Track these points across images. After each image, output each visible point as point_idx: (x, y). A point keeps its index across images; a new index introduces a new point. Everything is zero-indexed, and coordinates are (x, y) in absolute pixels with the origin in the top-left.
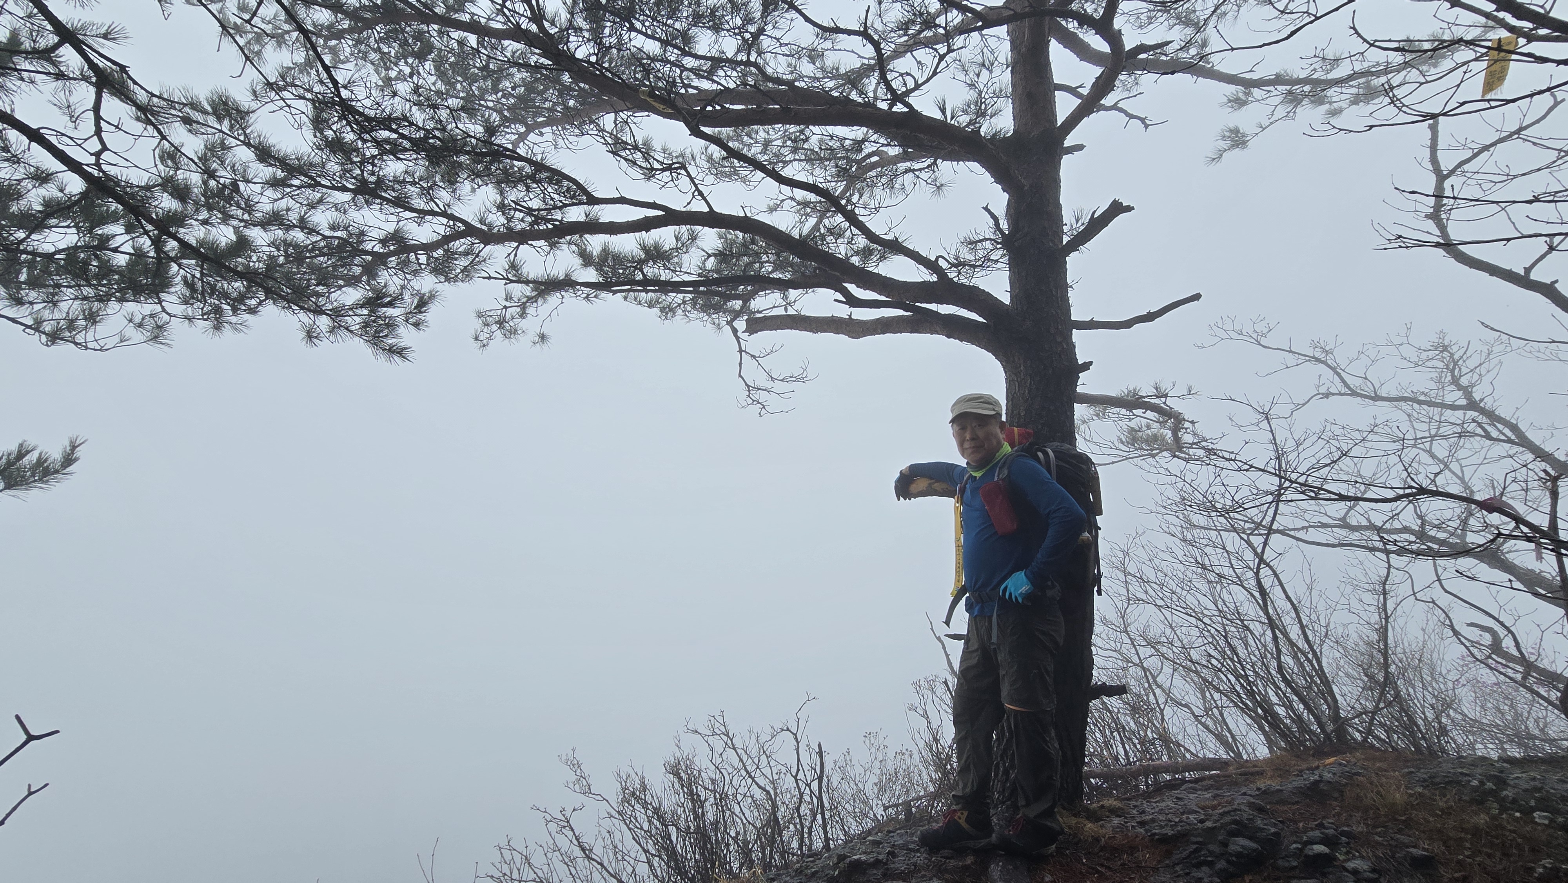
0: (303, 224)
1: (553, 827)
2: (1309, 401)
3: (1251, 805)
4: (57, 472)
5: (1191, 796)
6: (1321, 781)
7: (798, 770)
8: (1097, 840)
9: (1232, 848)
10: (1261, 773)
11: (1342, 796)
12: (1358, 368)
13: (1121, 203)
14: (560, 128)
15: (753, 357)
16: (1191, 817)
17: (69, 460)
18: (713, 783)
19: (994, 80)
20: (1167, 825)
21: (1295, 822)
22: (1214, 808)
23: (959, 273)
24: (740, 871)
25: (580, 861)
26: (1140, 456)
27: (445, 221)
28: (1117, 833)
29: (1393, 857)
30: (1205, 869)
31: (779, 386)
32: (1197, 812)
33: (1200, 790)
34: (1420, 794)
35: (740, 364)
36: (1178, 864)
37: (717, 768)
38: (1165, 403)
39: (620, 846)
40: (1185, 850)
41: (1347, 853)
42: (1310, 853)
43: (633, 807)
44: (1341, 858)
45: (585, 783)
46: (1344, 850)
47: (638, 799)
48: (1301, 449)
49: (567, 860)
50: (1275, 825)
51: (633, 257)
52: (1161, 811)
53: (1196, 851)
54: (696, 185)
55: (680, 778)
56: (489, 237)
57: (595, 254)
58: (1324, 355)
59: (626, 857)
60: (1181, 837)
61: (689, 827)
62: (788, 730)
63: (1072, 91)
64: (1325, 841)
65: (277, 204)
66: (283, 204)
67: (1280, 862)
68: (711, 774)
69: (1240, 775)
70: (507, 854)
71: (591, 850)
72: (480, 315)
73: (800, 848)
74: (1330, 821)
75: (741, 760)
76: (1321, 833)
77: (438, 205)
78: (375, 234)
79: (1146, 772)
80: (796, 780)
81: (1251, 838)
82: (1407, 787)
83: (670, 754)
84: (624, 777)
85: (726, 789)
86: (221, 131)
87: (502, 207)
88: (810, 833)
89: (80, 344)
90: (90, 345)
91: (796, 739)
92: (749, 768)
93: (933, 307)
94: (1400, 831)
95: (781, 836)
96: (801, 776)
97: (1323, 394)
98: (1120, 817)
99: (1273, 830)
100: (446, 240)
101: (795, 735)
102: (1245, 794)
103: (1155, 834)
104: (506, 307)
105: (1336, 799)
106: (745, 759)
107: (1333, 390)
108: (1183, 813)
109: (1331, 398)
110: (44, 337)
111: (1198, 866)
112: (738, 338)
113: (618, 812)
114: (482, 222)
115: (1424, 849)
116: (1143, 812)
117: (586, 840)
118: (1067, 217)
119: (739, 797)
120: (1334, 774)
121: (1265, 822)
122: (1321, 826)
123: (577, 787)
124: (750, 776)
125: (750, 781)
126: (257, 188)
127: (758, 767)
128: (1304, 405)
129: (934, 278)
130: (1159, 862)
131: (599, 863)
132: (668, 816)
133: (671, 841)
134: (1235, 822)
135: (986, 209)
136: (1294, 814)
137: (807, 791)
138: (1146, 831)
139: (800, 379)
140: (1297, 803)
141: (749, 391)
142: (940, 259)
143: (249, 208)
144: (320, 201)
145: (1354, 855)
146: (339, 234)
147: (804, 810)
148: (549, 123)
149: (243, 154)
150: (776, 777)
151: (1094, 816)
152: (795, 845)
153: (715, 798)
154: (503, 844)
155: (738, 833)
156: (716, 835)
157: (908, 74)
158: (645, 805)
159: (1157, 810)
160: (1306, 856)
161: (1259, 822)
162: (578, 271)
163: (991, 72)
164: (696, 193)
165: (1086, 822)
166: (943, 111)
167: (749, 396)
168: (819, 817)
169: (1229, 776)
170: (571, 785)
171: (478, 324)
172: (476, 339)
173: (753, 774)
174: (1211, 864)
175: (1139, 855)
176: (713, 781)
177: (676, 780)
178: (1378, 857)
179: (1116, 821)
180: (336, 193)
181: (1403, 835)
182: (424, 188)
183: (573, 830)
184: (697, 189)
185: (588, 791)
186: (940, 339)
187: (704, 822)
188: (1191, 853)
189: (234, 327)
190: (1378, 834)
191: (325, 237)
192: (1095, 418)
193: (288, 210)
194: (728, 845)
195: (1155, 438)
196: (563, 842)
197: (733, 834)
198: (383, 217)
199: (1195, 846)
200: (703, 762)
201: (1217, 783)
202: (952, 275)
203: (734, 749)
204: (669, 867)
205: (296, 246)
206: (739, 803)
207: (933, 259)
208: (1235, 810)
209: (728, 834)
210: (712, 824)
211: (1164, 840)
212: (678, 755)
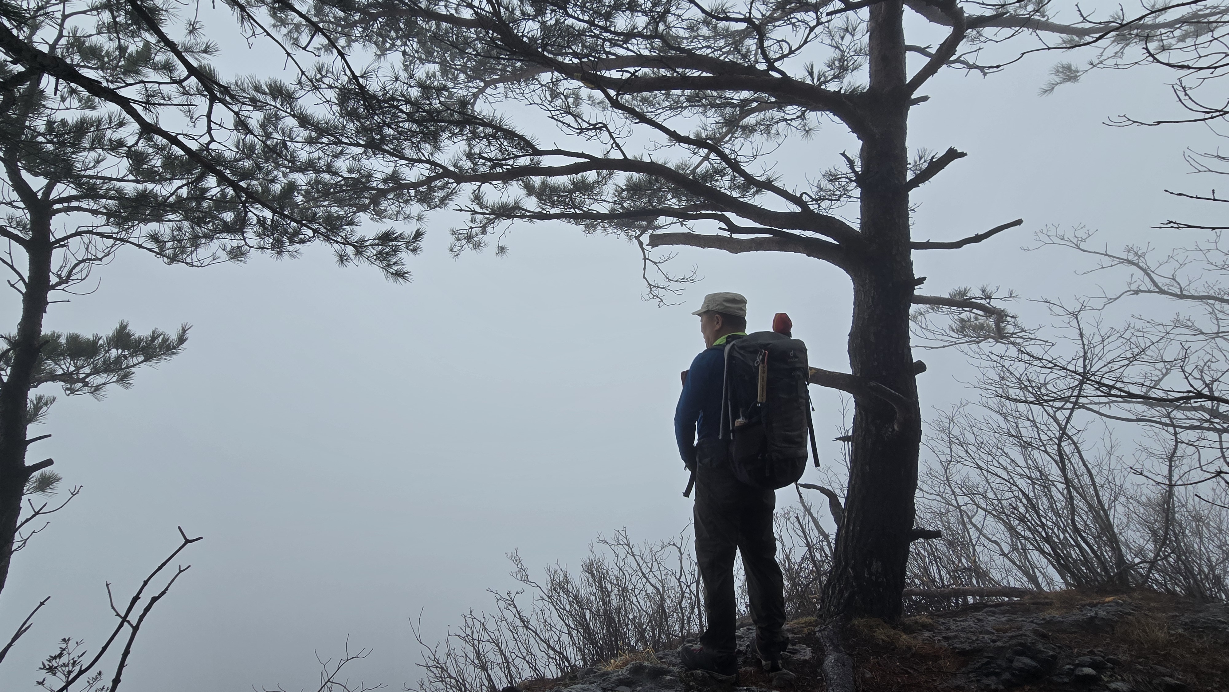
0: (329, 169)
1: (502, 604)
2: (1120, 296)
3: (1035, 632)
4: (174, 348)
5: (990, 618)
6: (1096, 617)
7: (681, 575)
8: (909, 648)
9: (1016, 664)
10: (1050, 604)
11: (1113, 630)
12: (1167, 270)
13: (956, 150)
14: (509, 83)
15: (655, 263)
16: (986, 637)
17: (182, 339)
18: (617, 580)
19: (856, 42)
20: (966, 642)
21: (1071, 648)
22: (1005, 631)
23: (819, 206)
24: (636, 645)
25: (520, 629)
26: (967, 342)
27: (428, 166)
28: (925, 644)
29: (1150, 683)
30: (993, 678)
31: (673, 286)
32: (993, 633)
33: (998, 613)
34: (1180, 634)
35: (645, 269)
36: (972, 672)
37: (620, 569)
38: (989, 303)
39: (549, 621)
40: (978, 662)
41: (1111, 676)
42: (1080, 673)
43: (559, 593)
44: (1106, 679)
45: (524, 574)
46: (1109, 673)
47: (562, 588)
48: (1105, 343)
49: (511, 628)
50: (1053, 650)
51: (565, 187)
52: (963, 630)
53: (988, 663)
54: (614, 139)
55: (593, 575)
56: (461, 177)
57: (536, 185)
58: (1137, 258)
59: (553, 629)
60: (977, 652)
61: (599, 610)
62: (674, 544)
63: (922, 51)
64: (1091, 665)
65: (311, 155)
66: (316, 155)
67: (1055, 678)
68: (616, 573)
69: (1033, 604)
70: (470, 622)
71: (528, 622)
72: (453, 233)
73: (681, 631)
74: (1101, 649)
75: (638, 565)
76: (1091, 659)
77: (424, 156)
78: (379, 176)
79: (957, 594)
80: (680, 582)
81: (1032, 658)
82: (1169, 628)
83: (586, 556)
84: (553, 572)
85: (627, 584)
86: (275, 107)
87: (470, 156)
88: (689, 622)
89: (189, 263)
90: (194, 264)
91: (680, 551)
92: (644, 571)
93: (797, 232)
94: (1159, 663)
95: (667, 621)
96: (683, 579)
97: (1133, 291)
98: (930, 631)
99: (1051, 653)
100: (429, 180)
101: (680, 548)
102: (1032, 622)
103: (956, 648)
104: (471, 228)
105: (1107, 632)
106: (641, 562)
107: (1143, 288)
108: (980, 633)
109: (1141, 294)
110: (165, 259)
111: (988, 675)
112: (643, 249)
113: (548, 596)
114: (455, 166)
115: (1178, 679)
116: (949, 629)
117: (525, 614)
118: (911, 157)
119: (637, 592)
120: (1108, 613)
121: (1045, 646)
122: (1091, 653)
123: (519, 576)
124: (645, 577)
125: (644, 580)
126: (299, 145)
127: (651, 571)
128: (1116, 299)
129: (797, 209)
130: (958, 669)
131: (533, 631)
132: (585, 602)
133: (586, 620)
134: (1020, 644)
135: (843, 154)
136: (1070, 642)
137: (688, 591)
138: (949, 645)
139: (691, 280)
140: (1074, 633)
141: (651, 288)
142: (804, 195)
143: (293, 160)
144: (342, 153)
145: (1117, 678)
146: (354, 176)
147: (685, 604)
148: (501, 80)
149: (290, 122)
150: (664, 577)
151: (909, 630)
152: (677, 628)
153: (619, 591)
154: (467, 613)
155: (635, 617)
156: (619, 618)
157: (783, 41)
158: (567, 592)
159: (960, 628)
160: (1076, 675)
161: (1040, 646)
162: (524, 200)
163: (853, 35)
164: (614, 145)
165: (902, 634)
166: (811, 74)
167: (650, 292)
168: (696, 610)
169: (1023, 604)
170: (515, 575)
171: (452, 239)
172: (451, 250)
173: (647, 575)
174: (997, 675)
175: (941, 662)
176: (617, 579)
177: (590, 576)
178: (1137, 682)
179: (926, 634)
180: (353, 148)
181: (1161, 666)
182: (415, 143)
183: (516, 607)
184: (615, 142)
185: (526, 579)
186: (802, 257)
187: (610, 607)
188: (983, 665)
189: (292, 255)
190: (1139, 663)
191: (344, 179)
192: (930, 311)
193: (319, 159)
194: (627, 625)
195: (981, 327)
196: (510, 616)
197: (631, 616)
198: (385, 164)
199: (986, 660)
200: (609, 563)
201: (1013, 608)
202: (813, 207)
203: (633, 556)
204: (584, 638)
205: (325, 184)
206: (636, 596)
207: (798, 196)
208: (1021, 635)
209: (628, 617)
210: (616, 609)
211: (963, 653)
212: (592, 558)
